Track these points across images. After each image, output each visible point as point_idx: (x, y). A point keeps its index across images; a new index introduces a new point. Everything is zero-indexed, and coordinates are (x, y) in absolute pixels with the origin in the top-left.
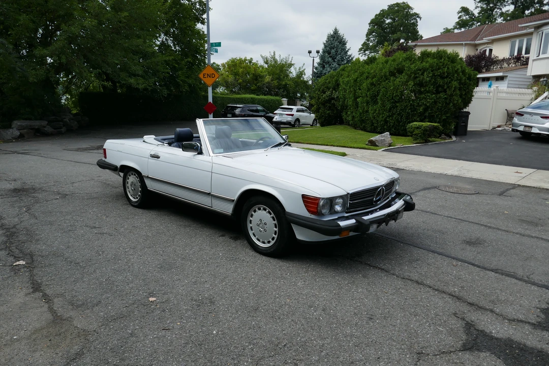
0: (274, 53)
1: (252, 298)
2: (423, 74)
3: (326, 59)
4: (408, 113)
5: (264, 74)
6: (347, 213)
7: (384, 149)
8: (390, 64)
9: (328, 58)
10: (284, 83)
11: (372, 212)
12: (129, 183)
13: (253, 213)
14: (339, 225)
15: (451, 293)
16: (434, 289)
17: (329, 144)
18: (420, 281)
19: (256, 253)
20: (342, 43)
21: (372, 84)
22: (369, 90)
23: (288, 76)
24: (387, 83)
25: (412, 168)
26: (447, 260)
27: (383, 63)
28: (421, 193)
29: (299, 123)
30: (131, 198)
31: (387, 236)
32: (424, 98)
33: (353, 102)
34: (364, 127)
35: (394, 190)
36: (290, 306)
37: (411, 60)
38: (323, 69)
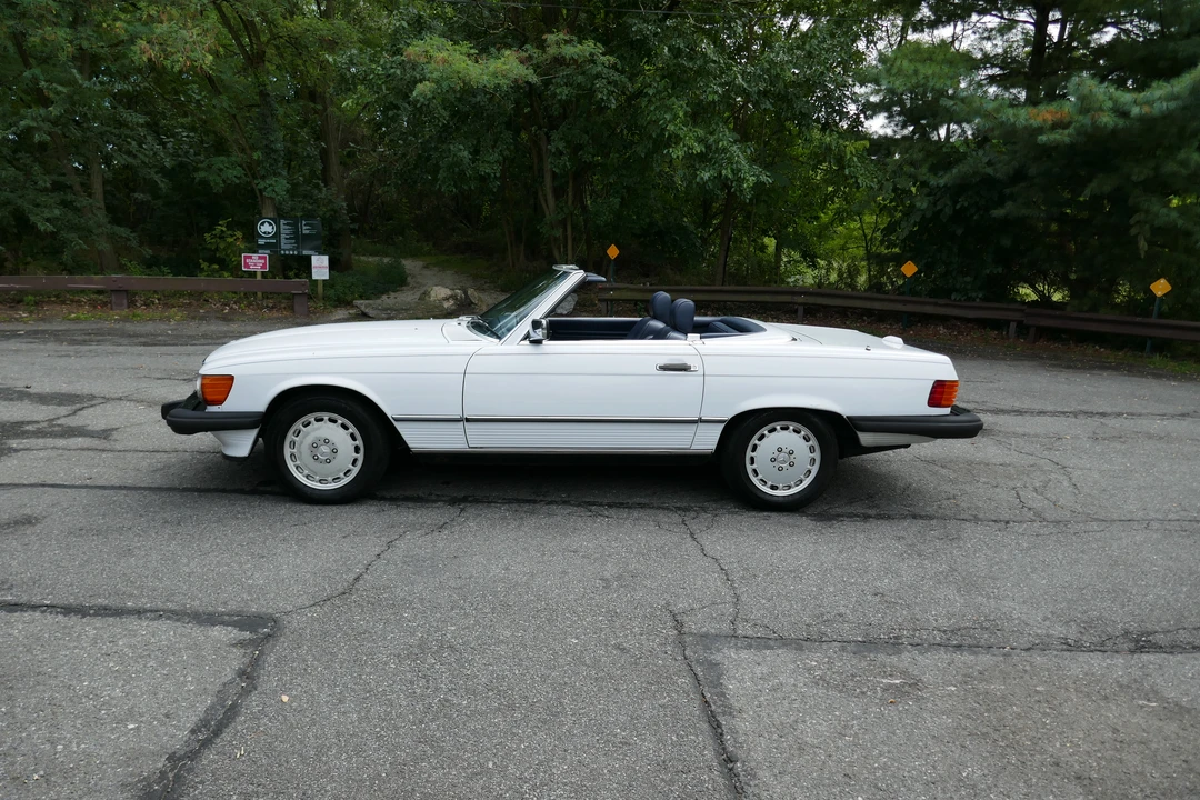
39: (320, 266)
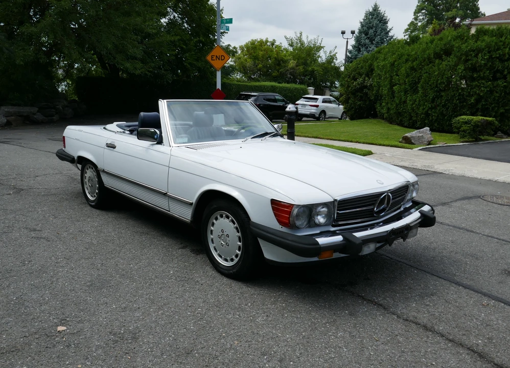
0: (301, 34)
1: (189, 336)
2: (476, 56)
3: (363, 41)
4: (455, 104)
5: (289, 58)
6: (334, 226)
7: (421, 148)
8: (436, 44)
9: (365, 40)
10: (310, 69)
11: (372, 227)
12: (87, 178)
13: (214, 221)
14: (317, 243)
15: (471, 346)
16: (447, 339)
17: (353, 140)
18: (429, 325)
19: (216, 273)
20: (383, 21)
21: (412, 69)
22: (408, 76)
23: (315, 60)
24: (431, 68)
25: (452, 171)
26: (476, 296)
27: (427, 43)
28: (458, 204)
29: (325, 116)
30: (89, 196)
31: (398, 259)
32: (476, 85)
33: (388, 91)
34: (401, 121)
35: (408, 197)
36: (236, 351)
37: (463, 39)
38: (358, 53)
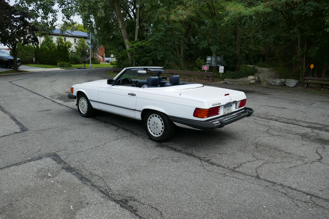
39: (222, 69)
